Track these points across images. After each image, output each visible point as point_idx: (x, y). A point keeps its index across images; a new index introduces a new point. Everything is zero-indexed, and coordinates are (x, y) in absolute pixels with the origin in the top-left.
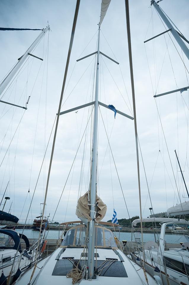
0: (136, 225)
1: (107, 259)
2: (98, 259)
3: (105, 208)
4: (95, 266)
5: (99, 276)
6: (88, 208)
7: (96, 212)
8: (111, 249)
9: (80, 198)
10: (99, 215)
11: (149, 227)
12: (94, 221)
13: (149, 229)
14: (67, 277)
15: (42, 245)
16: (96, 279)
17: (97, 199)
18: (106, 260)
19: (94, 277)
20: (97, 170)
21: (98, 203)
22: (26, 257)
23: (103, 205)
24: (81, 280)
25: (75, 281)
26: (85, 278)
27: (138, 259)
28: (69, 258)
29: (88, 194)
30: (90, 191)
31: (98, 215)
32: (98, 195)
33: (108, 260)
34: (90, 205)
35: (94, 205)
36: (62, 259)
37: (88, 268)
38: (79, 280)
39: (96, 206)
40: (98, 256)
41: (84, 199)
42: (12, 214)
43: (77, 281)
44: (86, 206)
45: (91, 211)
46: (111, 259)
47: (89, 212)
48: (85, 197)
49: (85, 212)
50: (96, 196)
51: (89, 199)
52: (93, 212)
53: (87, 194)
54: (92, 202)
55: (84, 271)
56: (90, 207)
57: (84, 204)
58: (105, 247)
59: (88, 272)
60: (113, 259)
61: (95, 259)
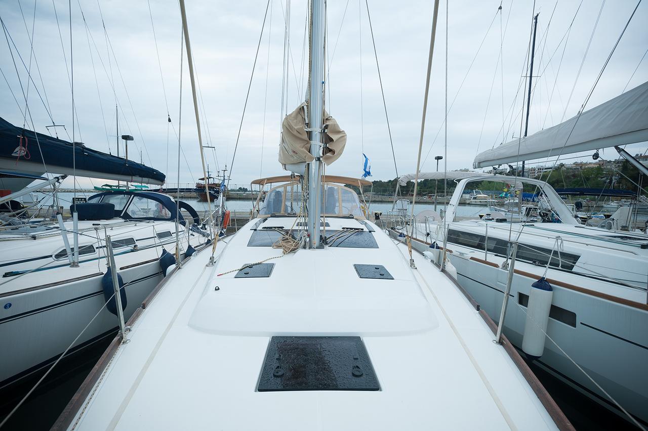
0: (406, 185)
1: (343, 228)
2: (327, 228)
3: (343, 138)
4: (322, 235)
5: (330, 246)
6: (305, 137)
7: (322, 145)
8: (353, 218)
9: (286, 119)
10: (330, 150)
11: (425, 195)
12: (318, 162)
13: (425, 198)
14: (273, 247)
15: (223, 218)
16: (324, 249)
17: (325, 119)
18: (342, 230)
19: (321, 247)
20: (324, 48)
21: (326, 127)
22: (198, 233)
23: (339, 132)
24: (297, 250)
25: (287, 250)
26: (304, 247)
27: (401, 235)
28: (275, 228)
29: (305, 107)
30: (308, 102)
31: (327, 150)
32: (327, 110)
33: (346, 230)
34: (309, 130)
35: (320, 130)
36: (263, 229)
37: (309, 236)
38: (294, 249)
39: (323, 133)
40: (328, 226)
41: (296, 117)
42: (148, 165)
43: (291, 251)
44: (301, 132)
45: (312, 142)
46: (352, 229)
47: (308, 145)
48: (297, 115)
49: (298, 146)
50: (324, 112)
51: (306, 118)
52: (317, 145)
53: (303, 107)
54: (313, 124)
55: (303, 239)
56: (310, 134)
57: (296, 128)
58: (341, 215)
59: (310, 240)
60: (355, 229)
61: (322, 228)
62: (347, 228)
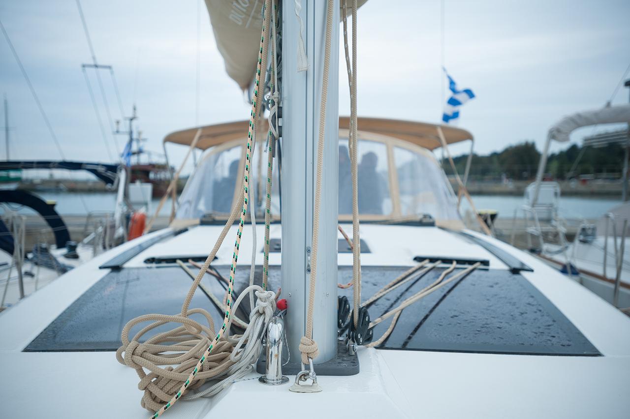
1: (419, 259)
2: (365, 260)
4: (347, 294)
5: (382, 346)
8: (432, 224)
14: (120, 358)
16: (359, 373)
18: (417, 265)
24: (225, 383)
28: (185, 260)
33: (430, 265)
36: (145, 265)
37: (283, 308)
40: (365, 250)
46: (449, 261)
55: (253, 328)
58: (398, 218)
59: (288, 331)
60: (460, 261)
61: (346, 259)
62: (433, 260)
